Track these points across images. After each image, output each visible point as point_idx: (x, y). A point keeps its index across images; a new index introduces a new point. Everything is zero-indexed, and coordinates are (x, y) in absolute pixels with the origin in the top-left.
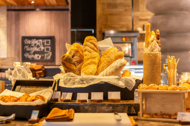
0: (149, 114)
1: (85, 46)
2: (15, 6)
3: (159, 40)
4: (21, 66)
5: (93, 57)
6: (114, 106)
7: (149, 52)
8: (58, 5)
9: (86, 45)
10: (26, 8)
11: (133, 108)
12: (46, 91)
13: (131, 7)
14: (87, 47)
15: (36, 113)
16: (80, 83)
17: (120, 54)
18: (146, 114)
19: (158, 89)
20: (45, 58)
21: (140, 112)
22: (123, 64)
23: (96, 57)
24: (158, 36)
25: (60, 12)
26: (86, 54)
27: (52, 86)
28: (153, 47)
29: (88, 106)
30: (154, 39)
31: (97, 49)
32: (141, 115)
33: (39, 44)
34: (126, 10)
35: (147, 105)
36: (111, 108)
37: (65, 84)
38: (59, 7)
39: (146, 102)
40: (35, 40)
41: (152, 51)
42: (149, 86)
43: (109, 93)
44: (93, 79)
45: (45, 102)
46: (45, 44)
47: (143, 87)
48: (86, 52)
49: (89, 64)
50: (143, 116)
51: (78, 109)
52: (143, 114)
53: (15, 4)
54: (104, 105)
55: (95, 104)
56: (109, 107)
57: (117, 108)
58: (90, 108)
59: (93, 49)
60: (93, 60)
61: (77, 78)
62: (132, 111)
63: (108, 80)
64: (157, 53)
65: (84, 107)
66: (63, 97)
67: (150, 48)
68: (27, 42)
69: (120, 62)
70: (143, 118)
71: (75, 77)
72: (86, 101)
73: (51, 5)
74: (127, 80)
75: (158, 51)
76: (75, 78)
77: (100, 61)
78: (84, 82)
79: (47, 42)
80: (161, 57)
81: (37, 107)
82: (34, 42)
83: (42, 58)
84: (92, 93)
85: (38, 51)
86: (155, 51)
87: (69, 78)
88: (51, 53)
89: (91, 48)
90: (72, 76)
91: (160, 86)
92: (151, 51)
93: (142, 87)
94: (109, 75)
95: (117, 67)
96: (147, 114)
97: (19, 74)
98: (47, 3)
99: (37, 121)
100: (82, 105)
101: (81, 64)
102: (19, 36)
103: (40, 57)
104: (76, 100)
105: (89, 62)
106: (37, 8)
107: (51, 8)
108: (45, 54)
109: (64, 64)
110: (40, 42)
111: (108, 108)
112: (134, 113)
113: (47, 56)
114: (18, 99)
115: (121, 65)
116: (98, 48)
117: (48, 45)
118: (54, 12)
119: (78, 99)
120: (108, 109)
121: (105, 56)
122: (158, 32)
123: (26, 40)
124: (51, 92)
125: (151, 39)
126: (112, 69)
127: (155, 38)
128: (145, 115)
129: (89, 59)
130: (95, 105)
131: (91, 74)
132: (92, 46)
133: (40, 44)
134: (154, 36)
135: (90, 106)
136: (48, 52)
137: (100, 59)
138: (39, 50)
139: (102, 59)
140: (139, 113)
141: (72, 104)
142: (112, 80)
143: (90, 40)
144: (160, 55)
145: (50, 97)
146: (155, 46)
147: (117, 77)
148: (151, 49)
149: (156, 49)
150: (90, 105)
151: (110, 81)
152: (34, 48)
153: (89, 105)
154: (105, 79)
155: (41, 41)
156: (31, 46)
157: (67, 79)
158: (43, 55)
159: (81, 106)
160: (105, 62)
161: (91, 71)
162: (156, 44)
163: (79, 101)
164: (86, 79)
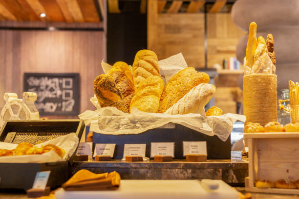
0: (268, 182)
1: (136, 67)
2: (13, 21)
3: (272, 52)
4: (19, 99)
5: (152, 83)
6: (197, 168)
7: (254, 74)
8: (86, 21)
9: (138, 66)
10: (31, 25)
11: (232, 173)
12: (65, 139)
13: (203, 31)
14: (139, 68)
15: (44, 177)
16: (129, 127)
17: (202, 76)
18: (261, 181)
19: (284, 131)
20: (63, 109)
21: (250, 178)
22: (209, 92)
23: (157, 84)
24: (271, 45)
25: (89, 33)
26: (138, 81)
27: (75, 132)
28: (263, 64)
29: (146, 168)
30: (263, 51)
31: (159, 73)
32: (251, 183)
33: (53, 85)
34: (195, 36)
35: (262, 164)
36: (190, 171)
37: (101, 128)
38: (86, 26)
39: (259, 158)
40: (46, 78)
41: (261, 71)
42: (266, 126)
43: (185, 144)
44: (152, 121)
45: (62, 158)
46: (64, 86)
47: (254, 127)
48: (139, 77)
49: (144, 95)
50: (255, 185)
51: (126, 174)
52: (255, 181)
53: (13, 17)
54: (176, 166)
55: (158, 164)
56: (186, 171)
57: (201, 172)
58: (150, 171)
59: (151, 72)
60: (153, 88)
61: (124, 118)
62: (230, 177)
63: (183, 121)
64: (270, 76)
65: (137, 170)
66: (97, 152)
67: (257, 66)
68: (32, 83)
69: (204, 89)
70: (256, 189)
71: (119, 115)
72: (141, 159)
73: (74, 21)
74: (216, 121)
75: (271, 72)
76: (121, 118)
77: (164, 91)
78: (138, 125)
79: (67, 83)
80: (276, 84)
81: (46, 166)
82: (45, 82)
83: (59, 109)
84: (153, 145)
85: (52, 98)
86: (265, 72)
87: (109, 117)
88: (73, 102)
89: (147, 70)
90: (114, 115)
91: (287, 125)
92: (258, 73)
93: (252, 128)
94: (184, 112)
95: (199, 98)
96: (264, 181)
97: (13, 115)
98: (68, 18)
99: (46, 193)
100: (133, 166)
101: (130, 96)
102: (19, 72)
103: (55, 107)
104: (122, 157)
105: (144, 91)
106: (51, 25)
107: (74, 26)
108: (64, 103)
109: (99, 93)
110: (55, 83)
111: (184, 172)
112: (234, 181)
113: (66, 107)
114: (9, 153)
115: (206, 94)
116: (160, 70)
117: (68, 87)
118: (78, 33)
119: (125, 155)
120: (184, 174)
121: (174, 82)
122: (270, 39)
123: (32, 79)
124: (76, 142)
125: (257, 51)
126: (189, 101)
127: (266, 49)
128: (259, 184)
129: (144, 87)
130: (159, 167)
131: (149, 110)
132: (150, 66)
133: (56, 86)
134: (263, 45)
135: (149, 169)
136: (67, 98)
137: (165, 88)
138: (54, 96)
139: (169, 87)
140: (248, 180)
141: (115, 165)
142: (190, 120)
143: (145, 56)
144: (275, 79)
145: (72, 150)
146: (265, 63)
147: (199, 115)
148: (258, 68)
149: (268, 68)
150: (150, 167)
151: (186, 122)
152: (45, 93)
153: (147, 166)
154: (177, 118)
155: (56, 80)
156: (39, 90)
157: (104, 120)
158: (60, 105)
159: (132, 168)
160: (175, 91)
161: (149, 107)
162: (267, 60)
163: (128, 158)
164: (141, 119)
